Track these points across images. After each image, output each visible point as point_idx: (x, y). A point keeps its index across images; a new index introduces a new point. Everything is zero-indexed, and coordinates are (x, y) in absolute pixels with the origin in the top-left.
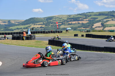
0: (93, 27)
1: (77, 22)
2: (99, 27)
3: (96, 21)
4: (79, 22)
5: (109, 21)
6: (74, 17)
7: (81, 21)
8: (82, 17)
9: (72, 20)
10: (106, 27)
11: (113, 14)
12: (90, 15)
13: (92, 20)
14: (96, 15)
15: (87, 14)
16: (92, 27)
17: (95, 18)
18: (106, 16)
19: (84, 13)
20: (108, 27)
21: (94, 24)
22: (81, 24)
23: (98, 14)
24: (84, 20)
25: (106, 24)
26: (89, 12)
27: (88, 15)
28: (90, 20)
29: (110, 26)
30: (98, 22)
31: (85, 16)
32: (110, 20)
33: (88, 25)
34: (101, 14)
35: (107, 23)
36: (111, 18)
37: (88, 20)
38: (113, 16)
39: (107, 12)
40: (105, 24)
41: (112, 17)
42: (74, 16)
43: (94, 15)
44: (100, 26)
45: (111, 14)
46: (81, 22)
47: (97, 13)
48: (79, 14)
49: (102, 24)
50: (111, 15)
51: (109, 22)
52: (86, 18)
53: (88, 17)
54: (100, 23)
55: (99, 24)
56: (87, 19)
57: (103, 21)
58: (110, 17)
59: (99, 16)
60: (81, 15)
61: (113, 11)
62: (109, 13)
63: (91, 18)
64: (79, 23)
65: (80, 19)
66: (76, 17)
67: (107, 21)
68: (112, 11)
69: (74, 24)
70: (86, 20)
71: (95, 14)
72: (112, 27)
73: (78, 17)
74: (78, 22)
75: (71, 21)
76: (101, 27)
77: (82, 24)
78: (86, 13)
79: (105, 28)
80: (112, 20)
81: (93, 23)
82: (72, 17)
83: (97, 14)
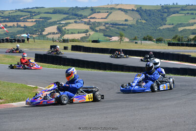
0: (44, 33)
1: (15, 24)
2: (54, 33)
3: (48, 23)
4: (19, 23)
5: (70, 23)
6: (10, 15)
7: (24, 21)
8: (25, 16)
9: (7, 19)
10: (65, 33)
11: (77, 13)
12: (38, 13)
13: (42, 21)
14: (48, 13)
15: (33, 10)
16: (41, 34)
17: (46, 18)
18: (65, 16)
19: (28, 8)
20: (68, 33)
21: (45, 29)
22: (22, 27)
23: (52, 12)
24: (28, 20)
25: (65, 29)
26: (37, 8)
27: (34, 12)
28: (39, 21)
29: (72, 33)
30: (52, 25)
31: (29, 14)
32: (72, 23)
33: (35, 29)
34: (56, 11)
35: (67, 27)
36: (74, 19)
37: (35, 21)
38: (76, 15)
39: (67, 8)
40: (63, 28)
41: (75, 17)
42: (9, 13)
43: (45, 13)
44: (56, 31)
45: (74, 12)
46: (22, 24)
47: (50, 9)
48: (19, 10)
49: (59, 29)
50: (73, 14)
51: (70, 25)
52: (30, 17)
53: (35, 15)
54: (56, 27)
55: (53, 29)
56: (33, 18)
57: (60, 23)
58: (71, 17)
59: (53, 15)
60: (22, 11)
61: (77, 7)
62: (70, 11)
63: (40, 18)
64: (18, 26)
65: (21, 18)
66: (13, 14)
67: (67, 24)
68: (74, 7)
69: (11, 27)
70: (32, 21)
71: (47, 11)
72: (75, 33)
73: (17, 16)
74: (17, 24)
75: (4, 21)
76: (57, 33)
77: (25, 27)
78: (32, 8)
79: (64, 35)
80: (76, 22)
81: (44, 26)
82: (6, 14)
83: (50, 11)
